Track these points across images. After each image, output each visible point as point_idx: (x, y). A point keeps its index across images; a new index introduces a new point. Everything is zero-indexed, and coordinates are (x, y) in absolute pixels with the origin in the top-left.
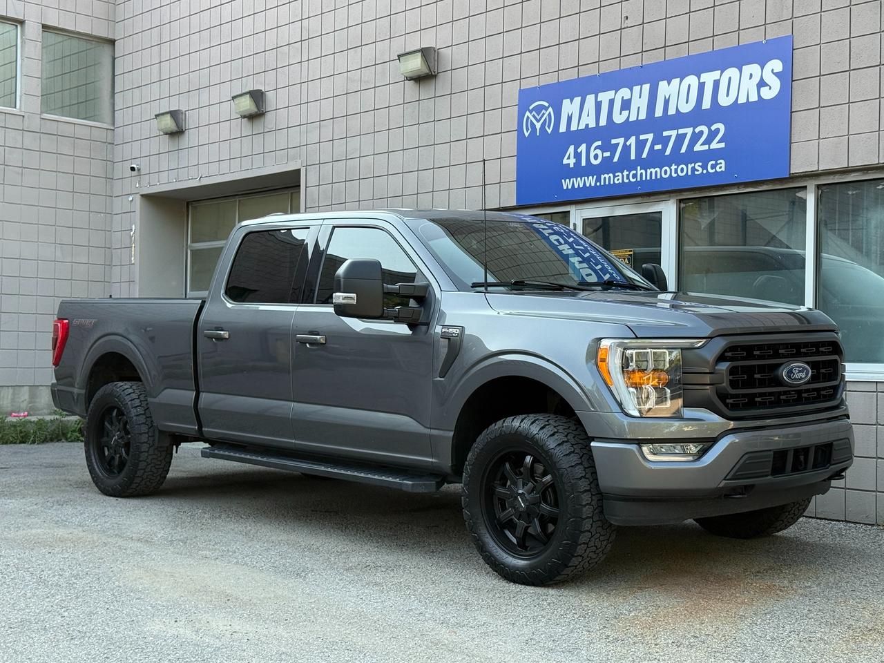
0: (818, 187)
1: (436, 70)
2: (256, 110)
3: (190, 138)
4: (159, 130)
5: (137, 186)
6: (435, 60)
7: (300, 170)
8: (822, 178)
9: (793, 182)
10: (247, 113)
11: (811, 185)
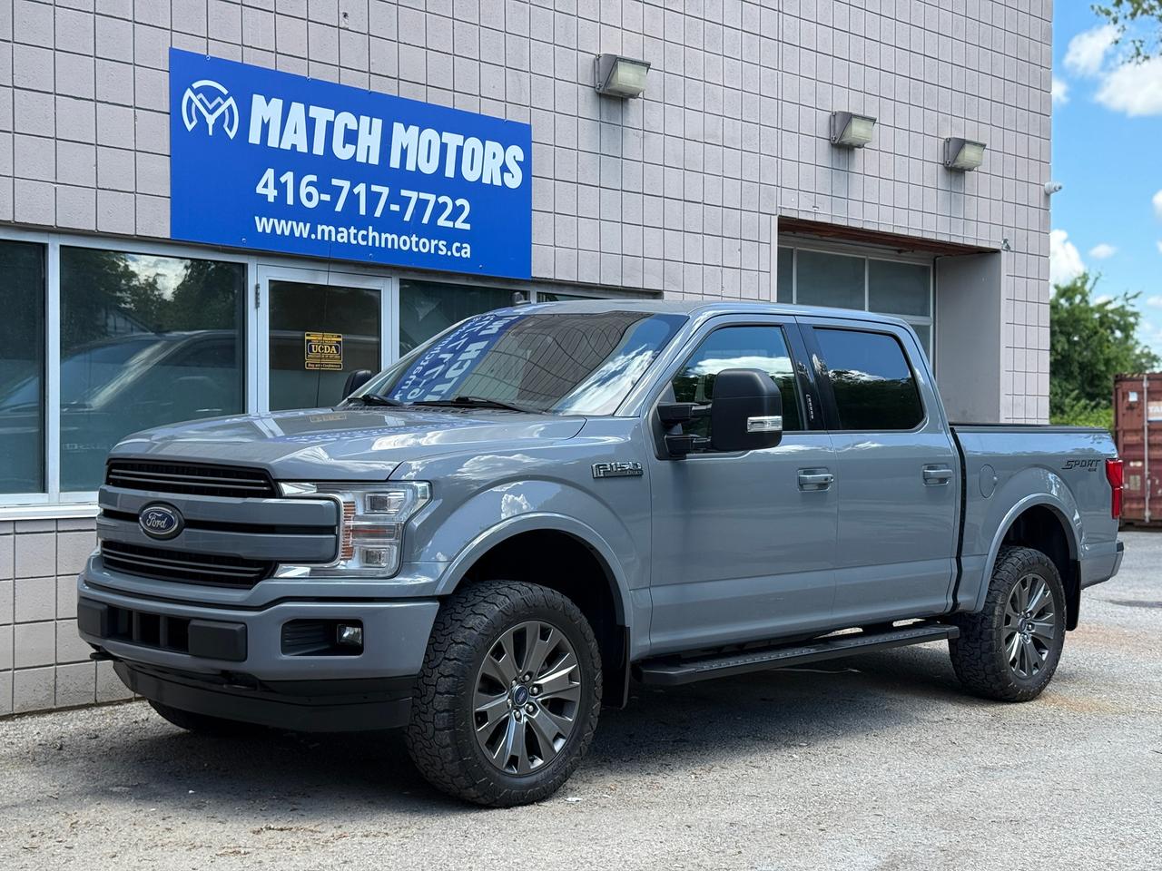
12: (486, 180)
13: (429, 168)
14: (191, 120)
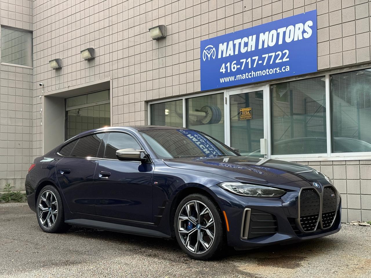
0: (330, 75)
1: (165, 35)
2: (91, 57)
3: (65, 70)
4: (52, 68)
5: (43, 92)
6: (165, 31)
7: (110, 81)
8: (332, 71)
9: (319, 74)
10: (87, 58)
11: (327, 75)
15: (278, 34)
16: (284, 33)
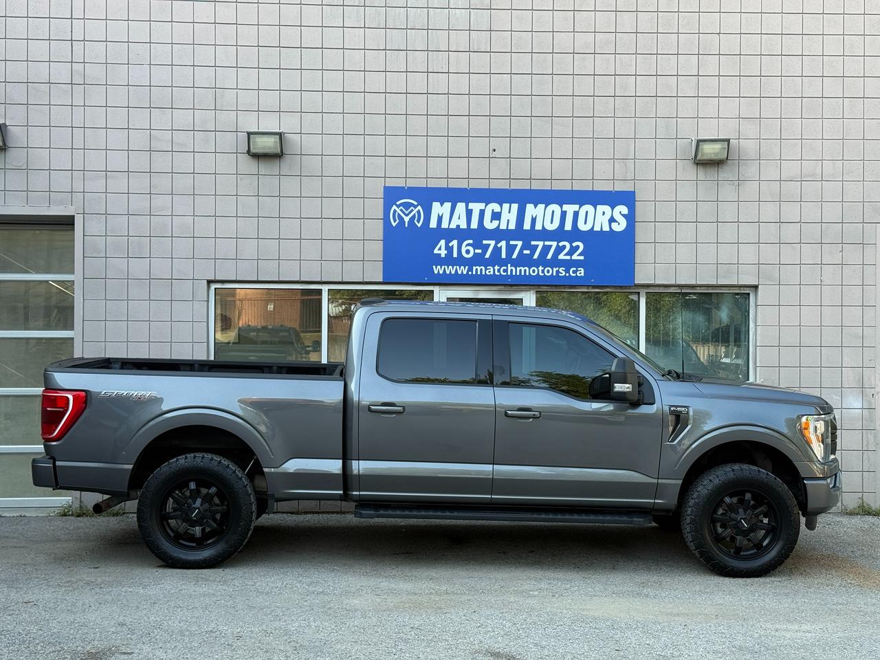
0: (648, 294)
1: (286, 152)
7: (72, 216)
11: (645, 292)
12: (597, 228)
13: (552, 227)
14: (395, 221)
15: (564, 214)
16: (576, 214)
